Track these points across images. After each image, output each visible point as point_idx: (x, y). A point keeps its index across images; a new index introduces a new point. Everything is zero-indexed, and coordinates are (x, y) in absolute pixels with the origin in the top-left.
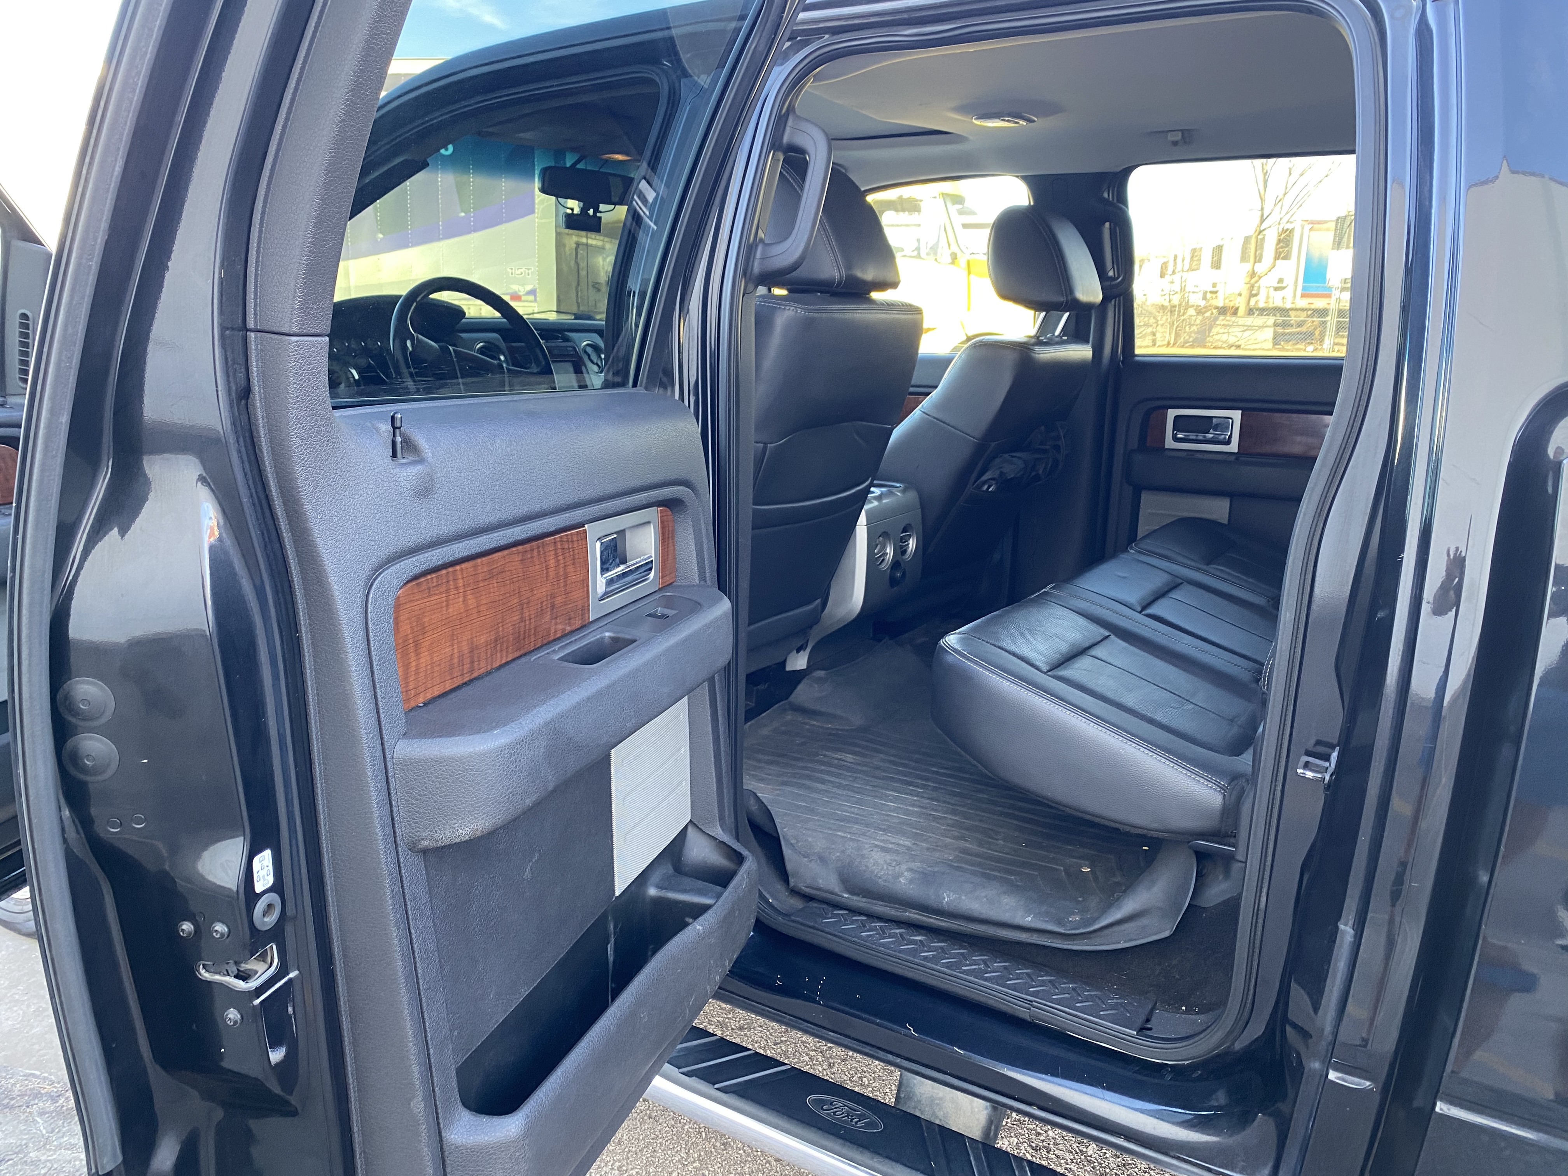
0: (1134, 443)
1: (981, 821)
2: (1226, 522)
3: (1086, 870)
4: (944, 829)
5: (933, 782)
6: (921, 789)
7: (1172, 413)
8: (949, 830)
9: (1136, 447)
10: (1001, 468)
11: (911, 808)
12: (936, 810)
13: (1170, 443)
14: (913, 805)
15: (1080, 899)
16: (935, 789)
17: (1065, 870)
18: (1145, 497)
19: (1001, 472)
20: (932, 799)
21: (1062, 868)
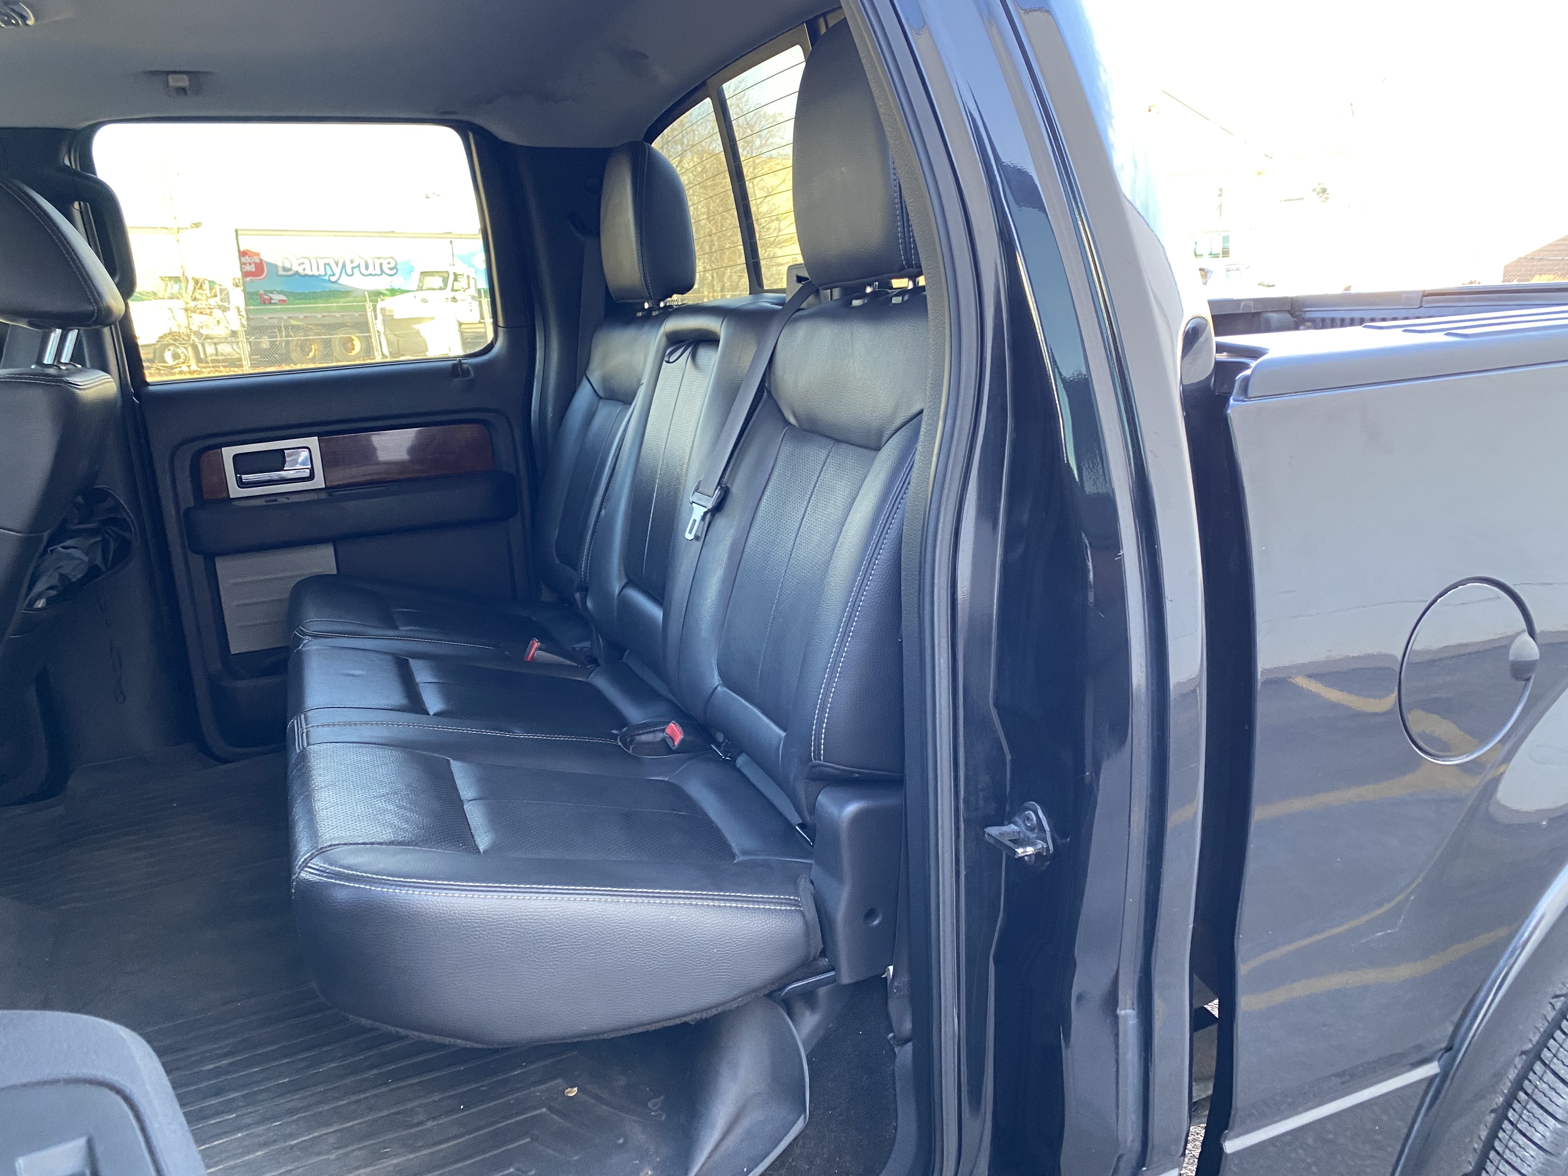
0: (188, 500)
1: (371, 1109)
2: (335, 572)
3: (573, 1092)
4: (337, 1159)
5: (236, 1090)
6: (229, 1112)
7: (228, 453)
8: (347, 1154)
9: (192, 504)
10: (60, 567)
11: (251, 1156)
12: (292, 1136)
13: (235, 491)
14: (250, 1150)
15: (621, 1141)
16: (250, 1099)
17: (551, 1109)
18: (223, 566)
19: (61, 575)
20: (265, 1120)
21: (544, 1110)
